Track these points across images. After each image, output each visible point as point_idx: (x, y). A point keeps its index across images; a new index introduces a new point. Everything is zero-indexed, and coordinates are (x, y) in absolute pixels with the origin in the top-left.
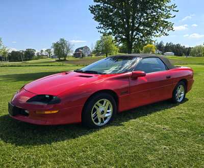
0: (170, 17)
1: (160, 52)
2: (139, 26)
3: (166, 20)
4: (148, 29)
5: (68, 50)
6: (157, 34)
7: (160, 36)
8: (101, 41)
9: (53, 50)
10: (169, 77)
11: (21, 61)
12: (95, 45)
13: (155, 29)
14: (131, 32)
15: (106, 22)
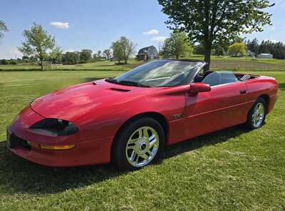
0: (265, 6)
1: (252, 53)
2: (221, 19)
3: (260, 10)
4: (235, 23)
5: (130, 51)
6: (247, 30)
7: (250, 32)
8: (171, 40)
9: (112, 51)
10: (245, 92)
11: (76, 63)
12: (163, 45)
13: (245, 22)
14: (210, 27)
15: (178, 15)
